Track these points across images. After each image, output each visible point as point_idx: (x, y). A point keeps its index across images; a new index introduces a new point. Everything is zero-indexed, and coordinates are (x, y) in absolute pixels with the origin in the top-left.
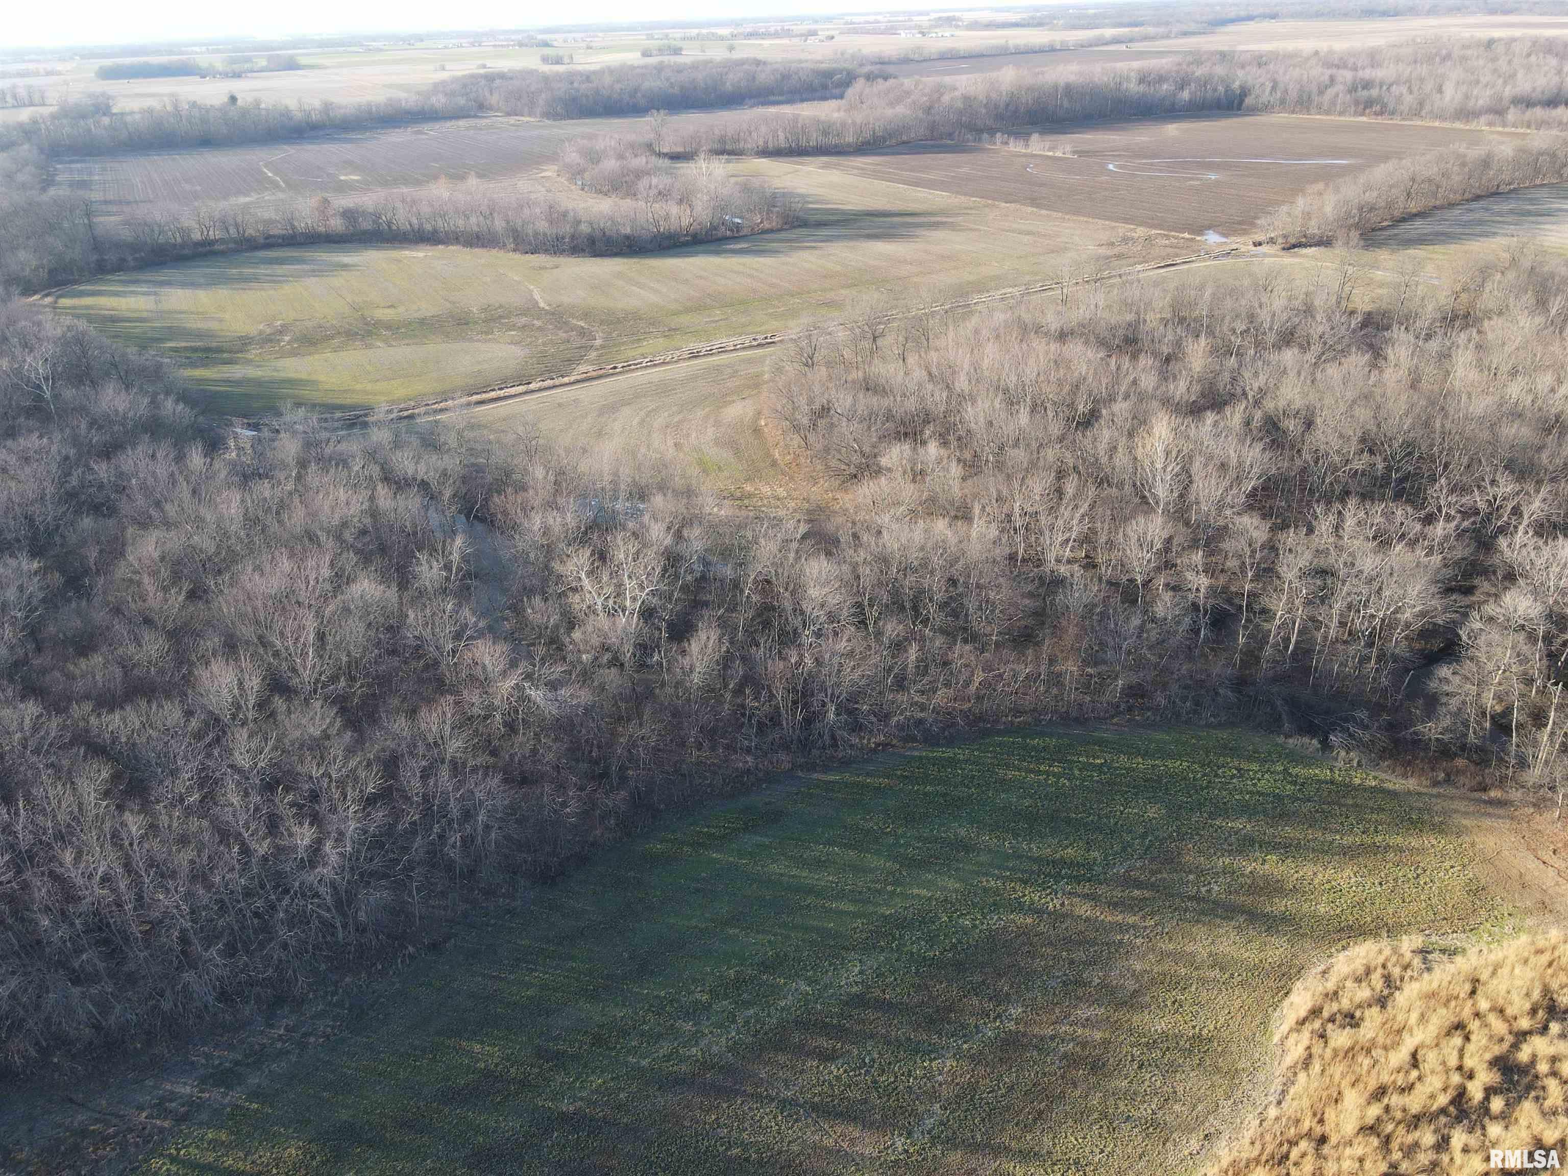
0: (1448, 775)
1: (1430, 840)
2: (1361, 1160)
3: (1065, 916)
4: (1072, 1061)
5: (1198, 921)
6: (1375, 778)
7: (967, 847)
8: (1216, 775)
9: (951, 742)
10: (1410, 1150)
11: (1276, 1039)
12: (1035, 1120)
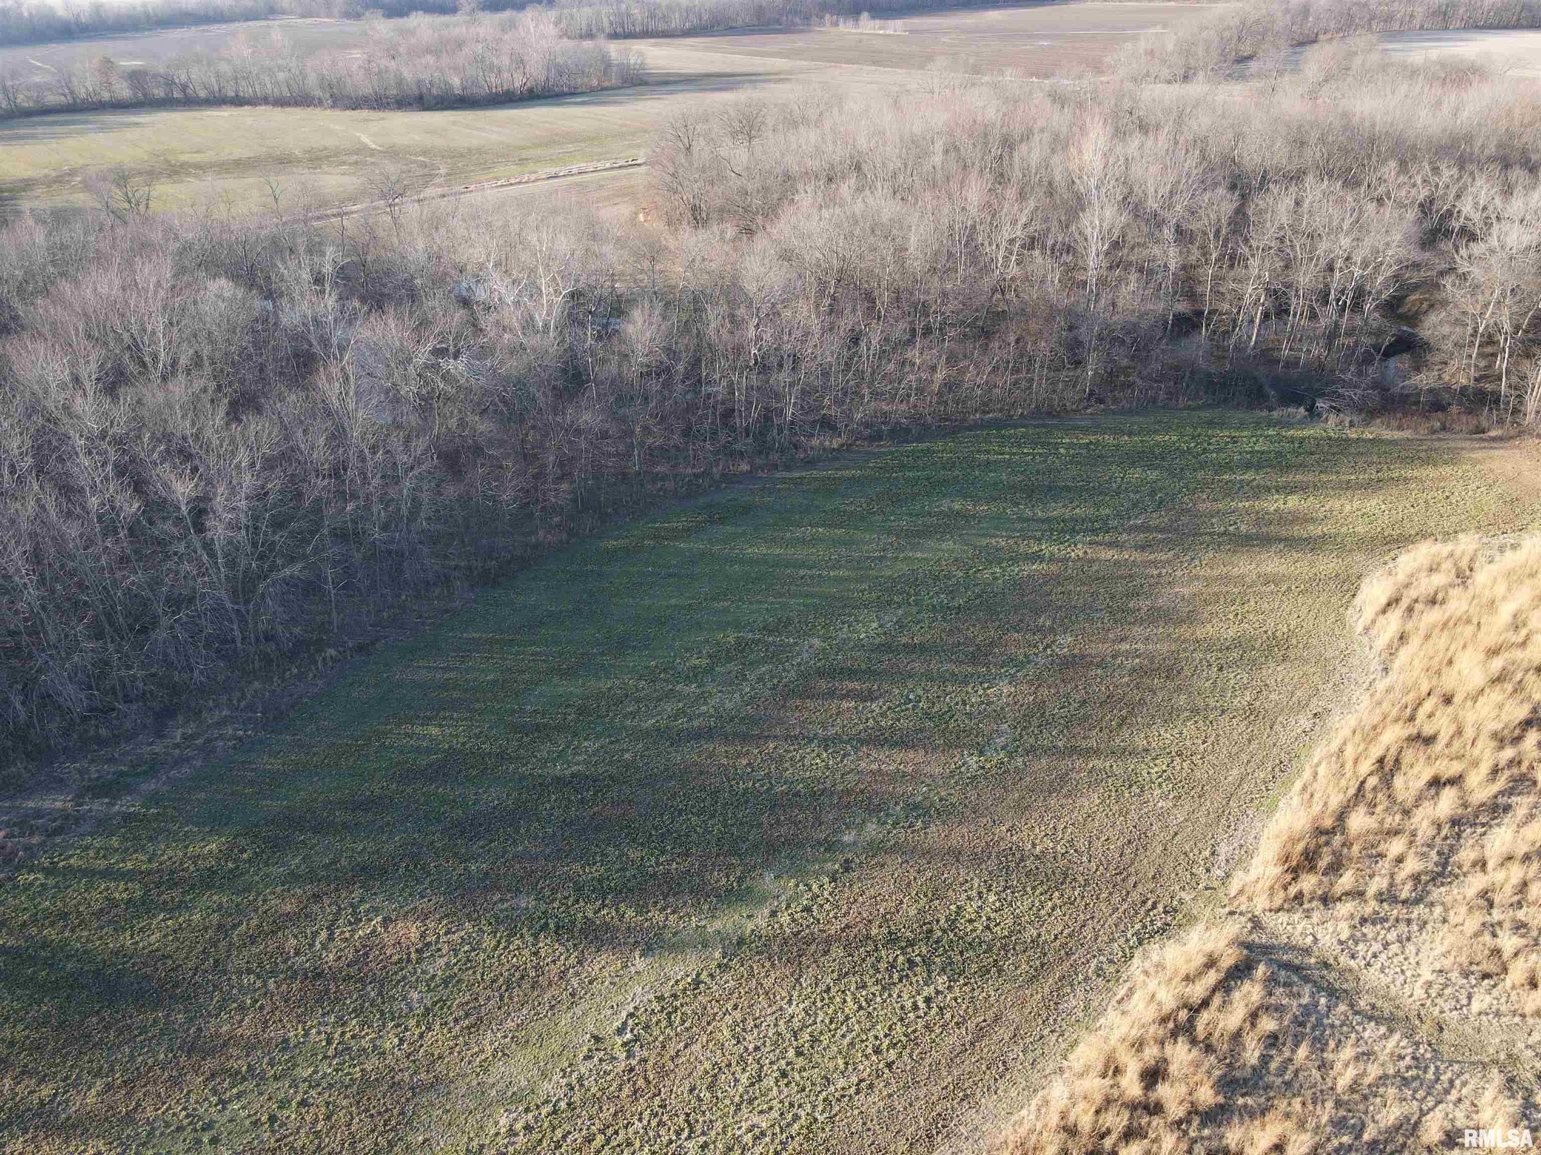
0: (1443, 423)
1: (1446, 471)
4: (1141, 672)
5: (1235, 552)
6: (1371, 432)
7: (965, 516)
8: (1210, 444)
11: (1360, 629)
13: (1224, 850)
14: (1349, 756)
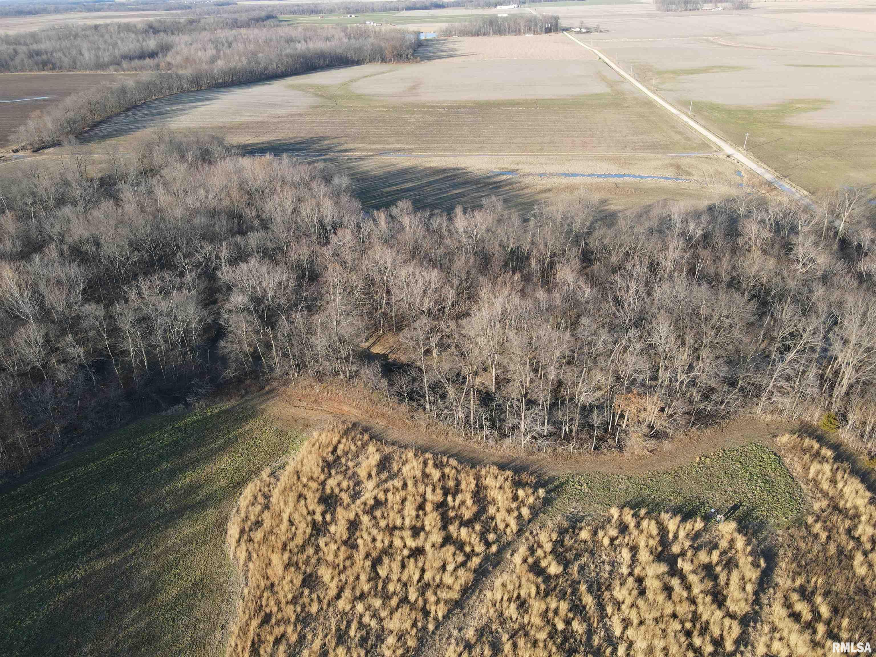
0: (246, 390)
1: (252, 423)
2: (291, 581)
3: (90, 576)
6: (216, 408)
8: (140, 449)
10: (307, 562)
11: (231, 557)
14: (240, 648)
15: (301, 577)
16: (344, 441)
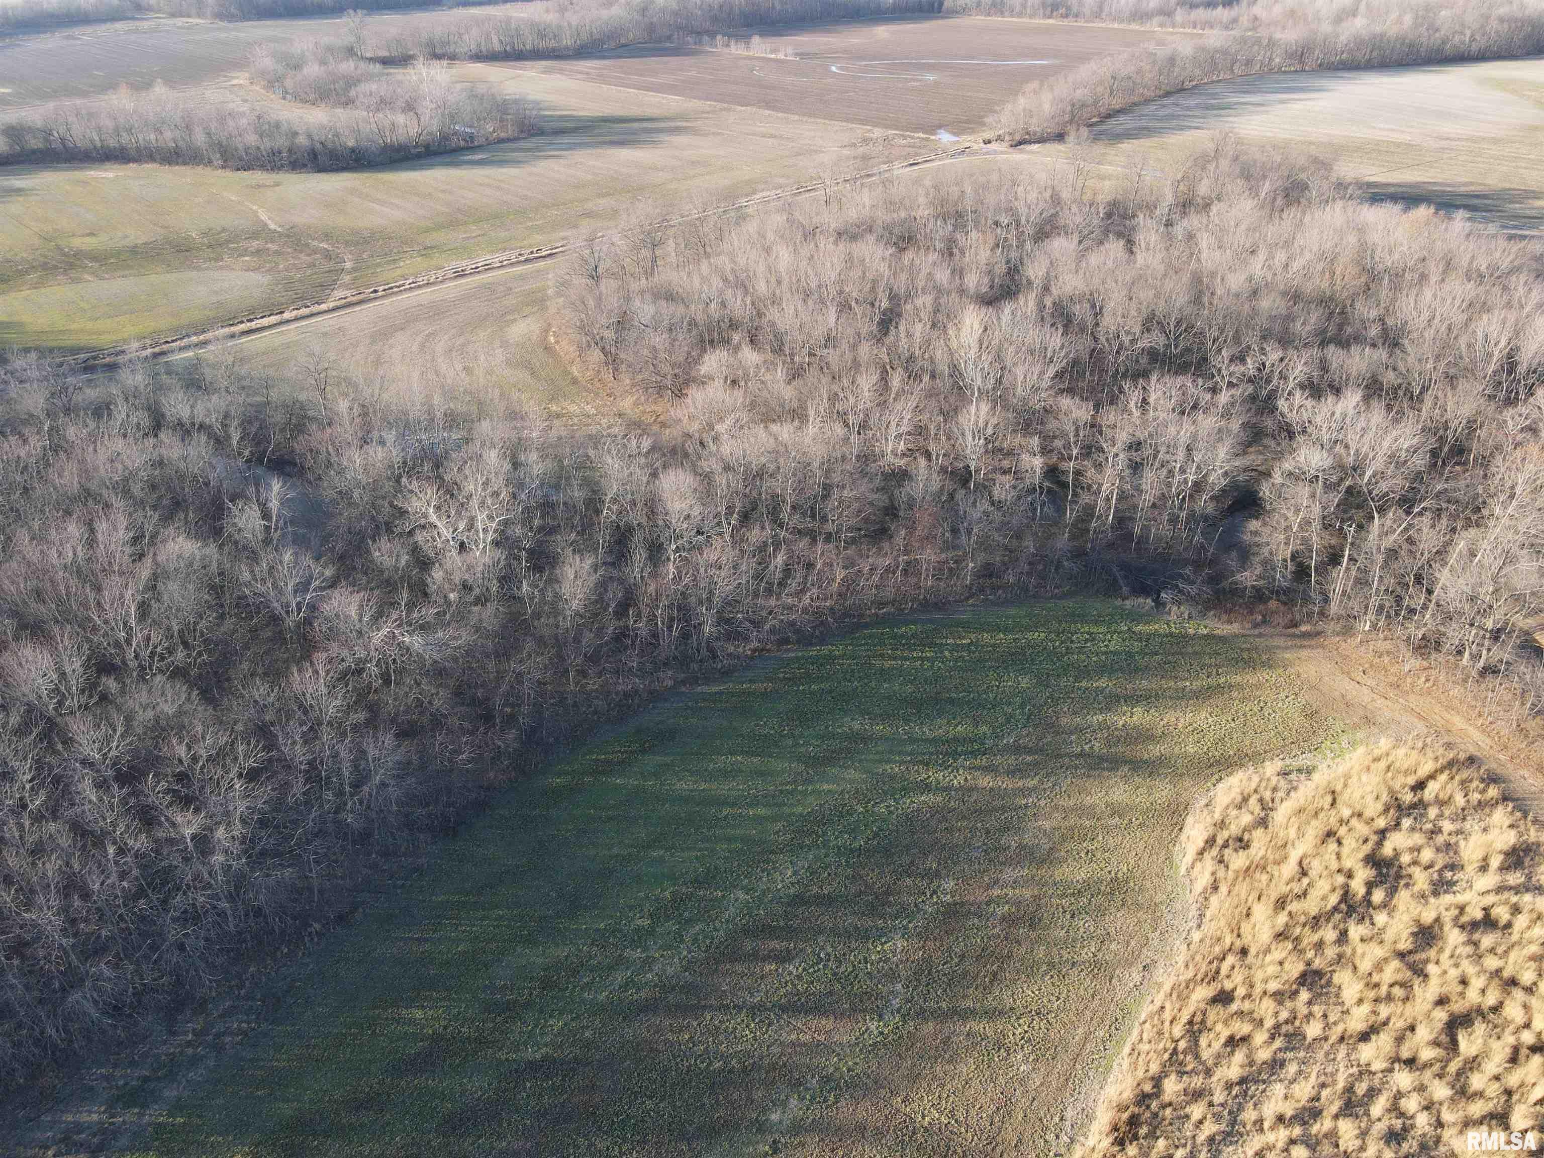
0: (1264, 616)
1: (1263, 675)
2: (1281, 963)
3: (971, 789)
4: (1009, 921)
5: (1089, 776)
6: (1206, 627)
7: (864, 738)
8: (1072, 642)
9: (822, 642)
10: (1319, 946)
11: (1183, 871)
12: (992, 982)
13: (1069, 1114)
14: (1167, 1015)
15: (1301, 967)
16: (1443, 777)
